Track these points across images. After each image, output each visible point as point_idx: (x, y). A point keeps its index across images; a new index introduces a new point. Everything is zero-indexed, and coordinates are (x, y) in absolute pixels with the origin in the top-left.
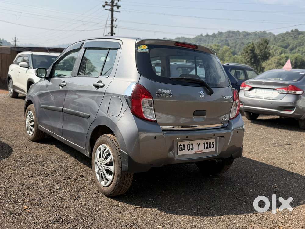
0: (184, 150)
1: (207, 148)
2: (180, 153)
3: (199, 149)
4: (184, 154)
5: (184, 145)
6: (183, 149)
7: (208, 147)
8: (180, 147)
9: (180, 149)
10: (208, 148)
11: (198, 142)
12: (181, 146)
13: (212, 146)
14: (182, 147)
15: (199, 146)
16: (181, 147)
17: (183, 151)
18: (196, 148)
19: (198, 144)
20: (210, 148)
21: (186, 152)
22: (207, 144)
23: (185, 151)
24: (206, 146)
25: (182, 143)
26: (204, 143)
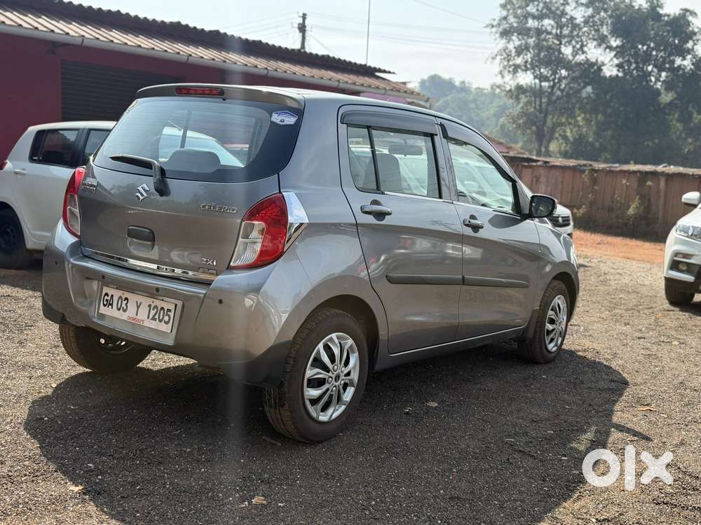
0: (110, 307)
1: (153, 319)
2: (102, 309)
3: (137, 315)
4: (109, 313)
5: (112, 296)
6: (110, 304)
7: (157, 316)
8: (106, 297)
9: (105, 303)
10: (155, 320)
11: (139, 299)
13: (166, 318)
14: (109, 298)
15: (138, 307)
17: (108, 307)
18: (132, 310)
19: (137, 302)
20: (160, 321)
21: (114, 312)
22: (155, 310)
23: (112, 308)
24: (152, 313)
25: (110, 292)
26: (150, 306)
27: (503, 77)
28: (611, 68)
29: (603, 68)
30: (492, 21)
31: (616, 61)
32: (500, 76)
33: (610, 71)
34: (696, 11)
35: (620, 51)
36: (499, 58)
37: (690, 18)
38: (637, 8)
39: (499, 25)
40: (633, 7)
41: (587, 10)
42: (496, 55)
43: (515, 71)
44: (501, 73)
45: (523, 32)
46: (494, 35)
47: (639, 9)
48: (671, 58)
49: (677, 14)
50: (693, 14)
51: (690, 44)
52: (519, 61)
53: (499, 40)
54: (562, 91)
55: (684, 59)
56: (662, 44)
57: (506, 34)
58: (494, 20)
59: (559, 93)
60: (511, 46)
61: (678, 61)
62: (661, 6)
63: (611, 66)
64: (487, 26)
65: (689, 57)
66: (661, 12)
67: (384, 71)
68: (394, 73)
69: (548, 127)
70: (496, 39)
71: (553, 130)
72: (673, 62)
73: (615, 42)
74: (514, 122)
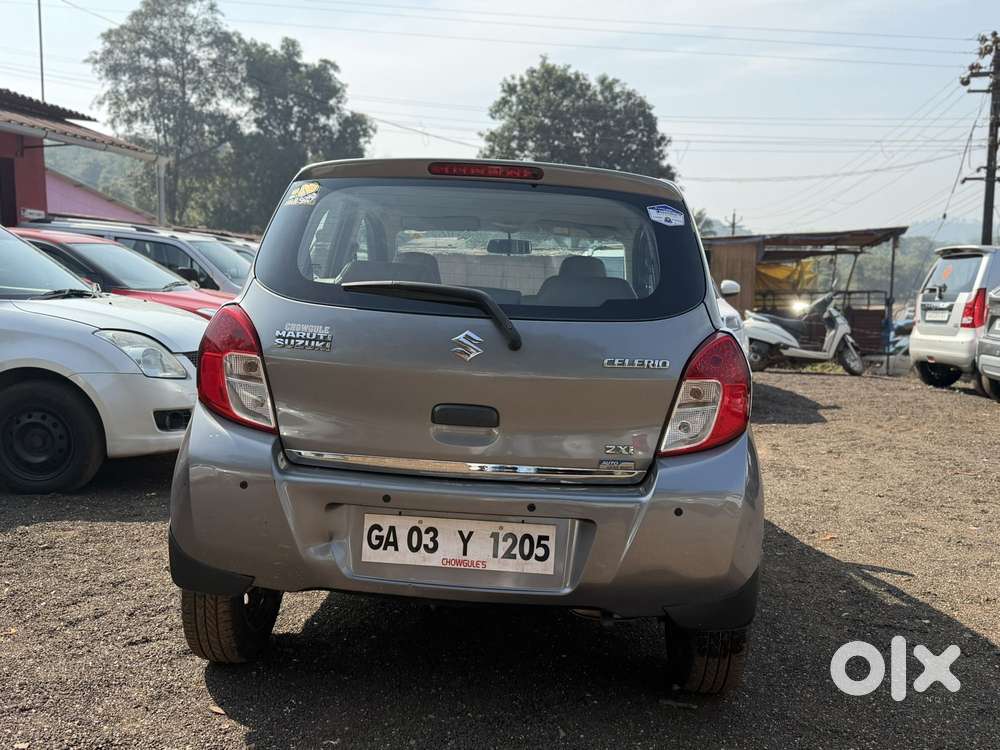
0: (391, 548)
1: (509, 555)
2: (369, 555)
3: (465, 554)
4: (390, 560)
5: (392, 529)
6: (388, 543)
7: (516, 551)
8: (376, 533)
9: (375, 542)
10: (514, 557)
11: (466, 526)
12: (380, 529)
13: (540, 552)
14: (384, 533)
15: (465, 541)
16: (381, 534)
17: (385, 549)
18: (449, 549)
19: (461, 533)
20: (526, 558)
21: (403, 556)
22: (510, 541)
23: (396, 549)
24: (503, 547)
25: (386, 522)
26: (495, 536)
27: (114, 127)
28: (248, 124)
29: (239, 122)
30: (94, 55)
31: (253, 116)
32: (109, 125)
33: (249, 128)
34: (337, 64)
35: (256, 104)
36: (107, 103)
37: (332, 72)
38: (272, 54)
39: (102, 60)
40: (267, 53)
41: (211, 51)
42: (104, 99)
43: (129, 122)
44: (112, 122)
45: (137, 71)
46: (99, 73)
47: (275, 55)
48: (317, 116)
49: (317, 66)
50: (336, 67)
51: (332, 102)
52: (133, 107)
53: (104, 80)
54: (192, 148)
55: (328, 118)
56: (304, 99)
57: (114, 71)
58: (96, 53)
59: (188, 151)
60: (122, 89)
61: (323, 120)
62: (298, 54)
63: (248, 121)
64: (86, 61)
65: (334, 116)
66: (299, 61)
67: (83, 117)
68: (95, 120)
69: (180, 193)
70: (100, 79)
71: (186, 198)
72: (317, 120)
73: (250, 93)
74: (136, 186)
